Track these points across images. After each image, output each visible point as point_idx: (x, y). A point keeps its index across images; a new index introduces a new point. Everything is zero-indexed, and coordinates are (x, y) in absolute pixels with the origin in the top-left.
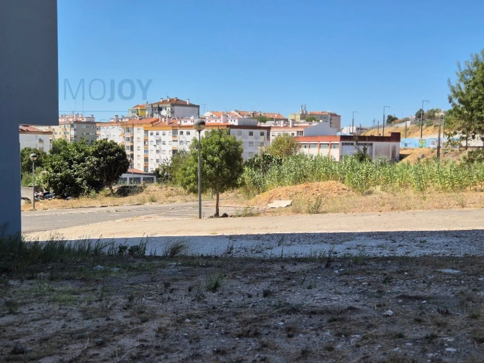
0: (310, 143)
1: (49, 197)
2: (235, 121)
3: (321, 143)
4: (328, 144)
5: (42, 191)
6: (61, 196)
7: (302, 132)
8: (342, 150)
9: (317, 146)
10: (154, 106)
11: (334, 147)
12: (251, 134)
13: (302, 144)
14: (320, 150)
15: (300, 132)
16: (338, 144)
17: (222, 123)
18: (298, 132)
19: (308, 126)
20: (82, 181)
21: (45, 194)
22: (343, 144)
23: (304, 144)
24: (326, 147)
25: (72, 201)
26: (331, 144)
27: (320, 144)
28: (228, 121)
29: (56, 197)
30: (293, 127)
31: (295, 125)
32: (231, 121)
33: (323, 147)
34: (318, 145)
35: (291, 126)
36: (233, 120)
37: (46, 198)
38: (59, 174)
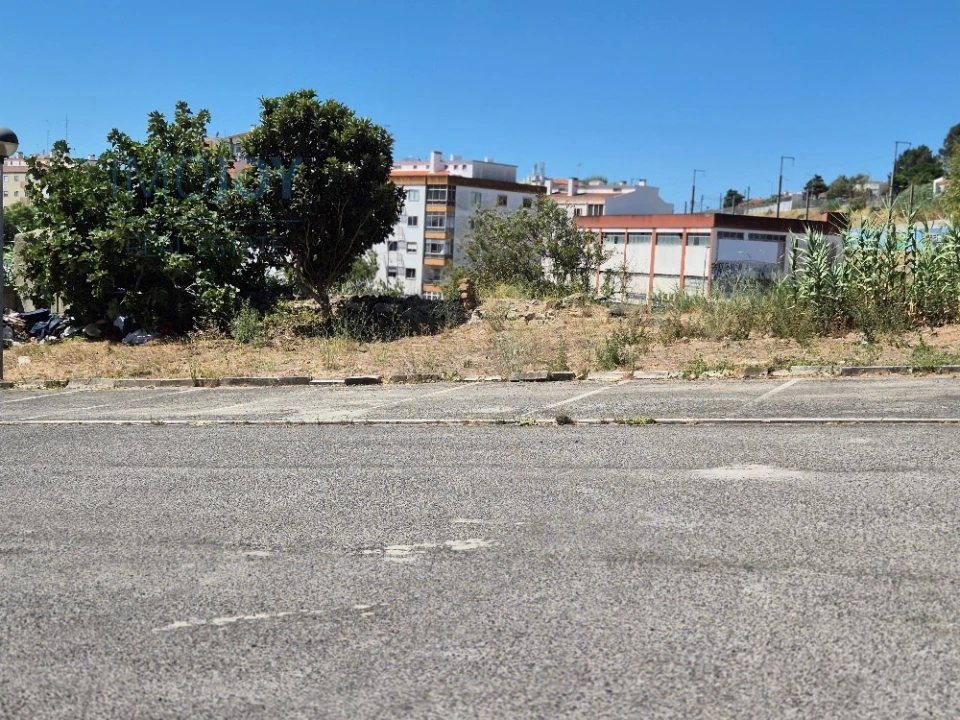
0: (630, 231)
1: (49, 331)
2: (464, 167)
3: (658, 231)
4: (680, 235)
5: (18, 307)
6: (101, 327)
7: (601, 206)
8: (717, 249)
9: (647, 240)
10: (234, 142)
11: (697, 243)
12: (503, 201)
13: (607, 233)
14: (657, 247)
15: (596, 206)
16: (709, 234)
17: (431, 171)
18: (590, 206)
19: (613, 195)
20: (192, 270)
21: (31, 320)
22: (720, 235)
23: (612, 234)
24: (672, 242)
25: (149, 351)
26: (689, 234)
27: (658, 234)
28: (446, 167)
29: (79, 333)
30: (575, 194)
31: (580, 191)
32: (456, 167)
33: (664, 241)
34: (652, 237)
35: (570, 193)
36: (460, 167)
37: (37, 334)
38: (97, 234)
